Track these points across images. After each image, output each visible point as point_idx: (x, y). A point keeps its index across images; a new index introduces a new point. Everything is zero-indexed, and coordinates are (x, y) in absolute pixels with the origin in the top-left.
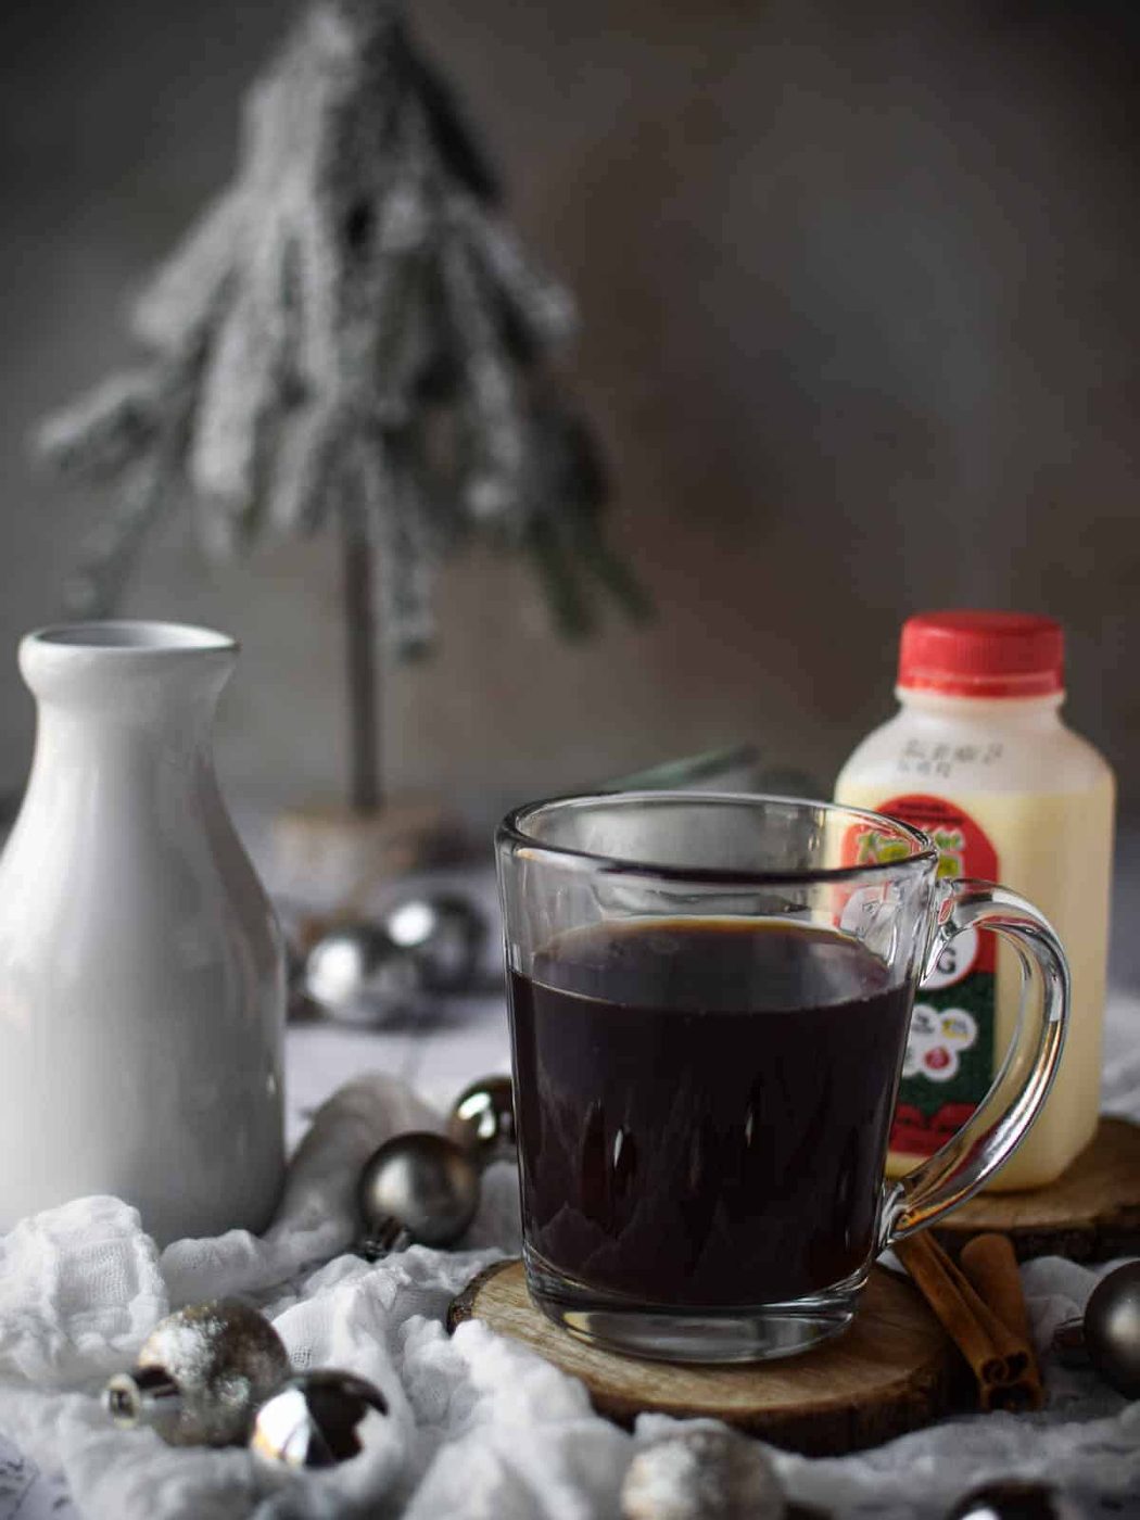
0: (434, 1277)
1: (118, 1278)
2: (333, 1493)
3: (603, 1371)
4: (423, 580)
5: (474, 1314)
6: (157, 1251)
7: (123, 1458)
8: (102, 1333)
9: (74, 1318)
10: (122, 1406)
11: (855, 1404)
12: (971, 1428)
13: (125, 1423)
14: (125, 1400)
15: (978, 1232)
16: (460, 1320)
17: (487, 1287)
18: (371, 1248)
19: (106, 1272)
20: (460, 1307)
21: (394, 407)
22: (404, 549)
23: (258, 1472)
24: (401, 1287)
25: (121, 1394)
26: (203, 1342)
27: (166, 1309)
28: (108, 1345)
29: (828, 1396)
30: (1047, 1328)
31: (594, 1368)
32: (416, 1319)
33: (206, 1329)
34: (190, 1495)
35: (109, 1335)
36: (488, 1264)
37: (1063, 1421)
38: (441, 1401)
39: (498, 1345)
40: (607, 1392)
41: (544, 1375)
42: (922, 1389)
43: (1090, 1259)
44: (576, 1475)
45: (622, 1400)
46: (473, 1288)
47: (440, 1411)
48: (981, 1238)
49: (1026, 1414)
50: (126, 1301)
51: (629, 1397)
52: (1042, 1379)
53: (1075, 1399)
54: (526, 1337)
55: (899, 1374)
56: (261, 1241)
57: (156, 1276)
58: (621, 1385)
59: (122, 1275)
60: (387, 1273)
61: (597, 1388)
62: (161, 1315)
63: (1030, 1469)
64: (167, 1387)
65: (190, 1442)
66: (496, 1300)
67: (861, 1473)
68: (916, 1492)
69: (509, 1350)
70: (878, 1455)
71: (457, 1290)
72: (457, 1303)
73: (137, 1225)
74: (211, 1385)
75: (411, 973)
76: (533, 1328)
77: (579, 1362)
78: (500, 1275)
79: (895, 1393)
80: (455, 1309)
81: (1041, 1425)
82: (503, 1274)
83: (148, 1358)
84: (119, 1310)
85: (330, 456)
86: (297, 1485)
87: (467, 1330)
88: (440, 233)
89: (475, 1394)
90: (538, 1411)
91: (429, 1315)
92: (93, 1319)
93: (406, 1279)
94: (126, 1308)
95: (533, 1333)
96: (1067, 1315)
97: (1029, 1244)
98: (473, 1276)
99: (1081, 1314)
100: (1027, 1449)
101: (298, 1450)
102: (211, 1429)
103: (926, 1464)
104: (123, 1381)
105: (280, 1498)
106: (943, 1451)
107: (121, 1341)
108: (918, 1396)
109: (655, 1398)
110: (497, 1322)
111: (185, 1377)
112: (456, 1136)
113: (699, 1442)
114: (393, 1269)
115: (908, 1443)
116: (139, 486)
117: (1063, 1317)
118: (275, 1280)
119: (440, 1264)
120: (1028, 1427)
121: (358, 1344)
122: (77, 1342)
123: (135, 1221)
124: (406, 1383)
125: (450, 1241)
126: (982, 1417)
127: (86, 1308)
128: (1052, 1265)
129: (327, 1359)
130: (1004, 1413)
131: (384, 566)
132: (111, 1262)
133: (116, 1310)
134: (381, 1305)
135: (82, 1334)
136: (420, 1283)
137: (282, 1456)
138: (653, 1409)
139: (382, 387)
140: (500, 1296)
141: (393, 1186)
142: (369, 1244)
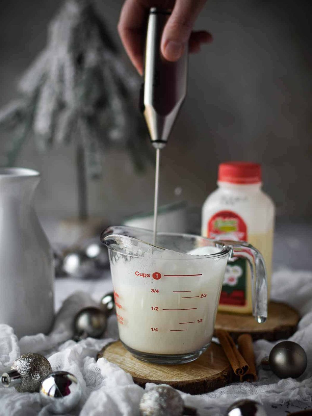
0: (94, 346)
1: (6, 346)
2: (62, 404)
3: (138, 371)
4: (98, 157)
5: (103, 356)
6: (18, 340)
7: (6, 395)
10: (5, 381)
11: (206, 380)
12: (237, 386)
13: (6, 386)
14: (6, 380)
15: (242, 333)
16: (99, 358)
17: (108, 349)
19: (3, 345)
21: (90, 110)
23: (42, 399)
24: (84, 349)
25: (5, 378)
26: (28, 364)
28: (3, 365)
29: (199, 378)
30: (259, 360)
31: (136, 371)
32: (88, 358)
33: (29, 361)
34: (22, 405)
35: (3, 362)
36: (109, 343)
37: (262, 384)
38: (94, 379)
39: (108, 364)
40: (138, 377)
41: (120, 372)
42: (224, 376)
44: (128, 399)
45: (143, 379)
46: (104, 349)
47: (93, 382)
48: (243, 335)
49: (252, 383)
50: (9, 353)
51: (145, 379)
52: (257, 374)
53: (266, 378)
54: (118, 363)
55: (218, 372)
56: (47, 337)
57: (17, 346)
58: (142, 375)
59: (8, 346)
60: (80, 345)
61: (135, 376)
62: (17, 357)
63: (252, 397)
64: (19, 376)
65: (24, 391)
66: (110, 352)
67: (207, 399)
68: (221, 403)
69: (112, 366)
70: (211, 394)
71: (100, 350)
72: (99, 353)
74: (30, 376)
76: (120, 360)
77: (131, 369)
79: (217, 377)
80: (99, 355)
81: (256, 385)
82: (113, 345)
83: (13, 368)
84: (6, 355)
85: (72, 124)
86: (53, 402)
87: (101, 360)
88: (102, 62)
89: (102, 378)
90: (118, 382)
91: (91, 356)
93: (85, 346)
94: (9, 355)
95: (119, 361)
96: (265, 355)
97: (256, 336)
98: (104, 346)
99: (269, 355)
100: (252, 392)
101: (52, 393)
102: (30, 387)
103: (224, 396)
104: (5, 374)
105: (47, 406)
106: (230, 393)
107: (7, 364)
108: (223, 378)
109: (151, 379)
110: (110, 358)
111: (23, 373)
112: (102, 308)
113: (160, 390)
114: (82, 344)
115: (220, 390)
116: (20, 131)
118: (51, 347)
119: (96, 343)
120: (253, 386)
121: (71, 364)
123: (12, 331)
124: (84, 375)
125: (99, 336)
126: (241, 383)
128: (262, 342)
129: (63, 368)
130: (247, 382)
131: (87, 153)
132: (5, 342)
134: (78, 354)
136: (89, 348)
137: (48, 395)
138: (150, 381)
139: (86, 104)
141: (83, 321)
142: (77, 337)
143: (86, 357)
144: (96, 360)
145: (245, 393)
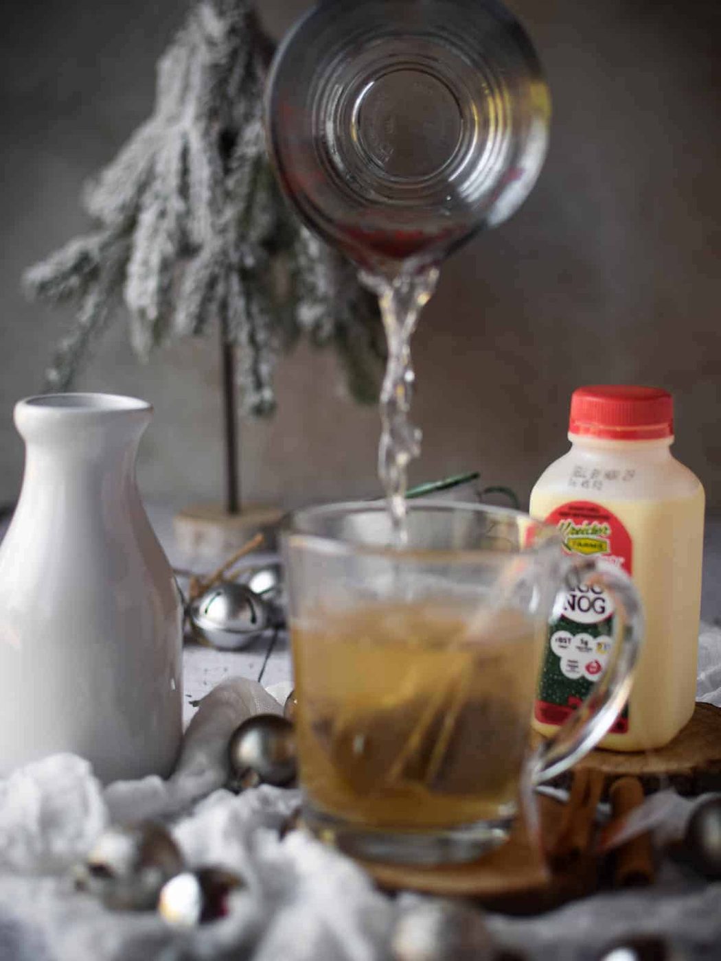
0: (275, 804)
5: (296, 828)
6: (102, 788)
8: (68, 840)
9: (50, 831)
10: (80, 887)
13: (82, 897)
14: (82, 883)
15: (620, 776)
16: (289, 832)
18: (237, 786)
19: (69, 802)
20: (289, 824)
24: (254, 811)
25: (80, 880)
27: (109, 825)
28: (71, 847)
32: (261, 830)
35: (72, 841)
46: (298, 811)
48: (622, 780)
50: (82, 820)
56: (166, 783)
57: (101, 804)
59: (79, 803)
60: (245, 802)
62: (105, 829)
71: (289, 813)
72: (287, 822)
73: (90, 773)
80: (286, 826)
86: (191, 936)
91: (270, 827)
92: (62, 832)
93: (258, 806)
94: (82, 824)
97: (651, 785)
100: (648, 913)
102: (135, 899)
103: (583, 922)
104: (80, 871)
107: (79, 845)
114: (248, 799)
118: (176, 808)
119: (279, 797)
121: (228, 846)
122: (52, 846)
123: (88, 770)
125: (285, 782)
127: (57, 825)
129: (210, 855)
132: (73, 796)
133: (76, 825)
134: (241, 822)
135: (55, 841)
136: (266, 808)
138: (410, 890)
141: (250, 748)
142: (235, 784)
143: (257, 829)
144: (283, 837)
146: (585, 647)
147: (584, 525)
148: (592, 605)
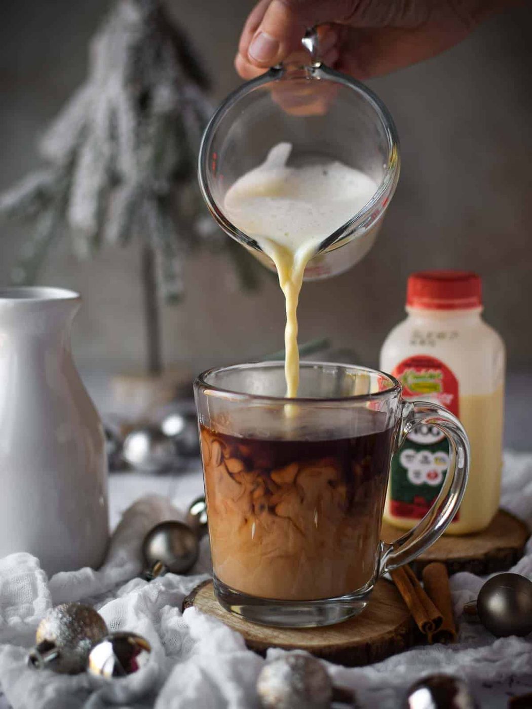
0: (178, 588)
1: (28, 589)
2: (125, 689)
3: (253, 630)
4: (177, 265)
5: (194, 604)
6: (47, 578)
8: (20, 616)
9: (8, 609)
11: (369, 642)
12: (424, 652)
14: (37, 663)
15: (430, 561)
16: (187, 607)
17: (201, 592)
18: (149, 575)
19: (22, 587)
20: (188, 601)
21: (162, 185)
22: (169, 252)
23: (91, 680)
24: (160, 592)
25: (34, 659)
27: (51, 604)
28: (23, 621)
29: (357, 639)
30: (461, 605)
31: (249, 628)
32: (167, 607)
34: (58, 691)
35: (23, 617)
36: (203, 581)
37: (466, 648)
38: (178, 644)
39: (202, 617)
40: (254, 639)
41: (223, 631)
42: (401, 635)
43: (481, 573)
44: (237, 677)
45: (261, 643)
46: (194, 592)
47: (178, 649)
48: (433, 564)
49: (449, 645)
50: (32, 601)
51: (265, 641)
52: (457, 630)
53: (473, 638)
54: (219, 615)
55: (390, 628)
56: (96, 573)
57: (46, 589)
58: (261, 635)
59: (30, 588)
60: (154, 586)
61: (250, 638)
62: (47, 607)
63: (449, 670)
66: (204, 597)
67: (372, 673)
68: (396, 681)
69: (208, 620)
70: (380, 665)
71: (187, 593)
72: (186, 600)
73: (38, 565)
75: (172, 448)
76: (222, 611)
77: (241, 625)
78: (207, 586)
79: (388, 637)
80: (186, 602)
81: (456, 650)
82: (209, 586)
85: (132, 209)
86: (108, 684)
87: (189, 611)
88: (182, 103)
89: (193, 641)
90: (220, 648)
91: (173, 605)
92: (17, 609)
93: (163, 588)
94: (32, 604)
95: (221, 613)
96: (470, 599)
97: (454, 566)
98: (195, 587)
99: (476, 598)
100: (449, 661)
101: (109, 669)
103: (402, 669)
105: (101, 692)
106: (411, 662)
107: (29, 620)
108: (399, 638)
109: (276, 641)
110: (205, 608)
112: (189, 523)
113: (292, 660)
114: (157, 584)
115: (394, 659)
116: (45, 224)
117: (468, 600)
118: (104, 591)
119: (180, 582)
120: (450, 651)
121: (139, 619)
122: (8, 621)
123: (37, 563)
124: (161, 637)
125: (185, 571)
126: (429, 646)
127: (12, 605)
128: (464, 576)
129: (125, 626)
130: (440, 644)
131: (159, 259)
132: (25, 583)
133: (27, 605)
134: (151, 601)
135: (11, 617)
136: (170, 590)
137: (102, 672)
138: (275, 646)
139: (157, 177)
140: (207, 596)
141: (158, 546)
142: (148, 573)
143: (164, 606)
144: (182, 611)
145: (437, 663)
146: (426, 461)
147: (423, 372)
148: (430, 430)
